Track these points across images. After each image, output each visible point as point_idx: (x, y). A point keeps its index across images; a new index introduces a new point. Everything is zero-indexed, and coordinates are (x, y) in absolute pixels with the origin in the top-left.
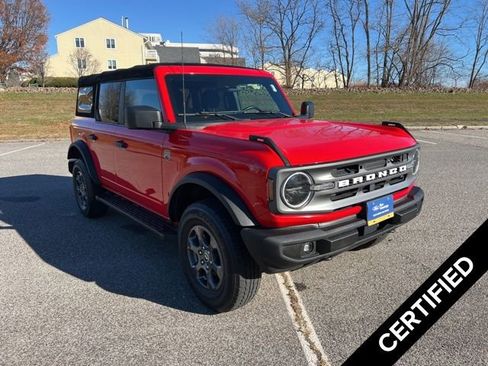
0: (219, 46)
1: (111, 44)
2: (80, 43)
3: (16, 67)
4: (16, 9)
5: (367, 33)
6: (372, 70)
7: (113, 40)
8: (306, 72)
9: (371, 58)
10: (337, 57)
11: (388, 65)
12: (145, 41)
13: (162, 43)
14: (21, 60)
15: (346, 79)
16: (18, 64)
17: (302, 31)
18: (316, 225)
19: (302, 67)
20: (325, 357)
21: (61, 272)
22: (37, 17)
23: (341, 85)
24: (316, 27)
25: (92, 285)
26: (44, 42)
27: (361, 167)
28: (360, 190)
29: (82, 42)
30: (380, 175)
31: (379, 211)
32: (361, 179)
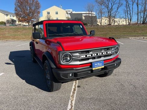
0: (88, 12)
1: (57, 13)
2: (48, 13)
3: (32, 20)
4: (32, 4)
5: (138, 6)
6: (139, 18)
7: (57, 12)
8: (116, 20)
9: (139, 15)
10: (127, 14)
11: (145, 16)
12: (66, 12)
13: (71, 12)
14: (33, 18)
15: (129, 21)
16: (33, 20)
17: (115, 7)
18: (74, 68)
19: (114, 18)
20: (73, 108)
21: (18, 77)
22: (38, 6)
23: (128, 23)
24: (120, 5)
25: (24, 81)
26: (39, 13)
27: (91, 52)
28: (91, 59)
29: (49, 13)
30: (99, 54)
31: (97, 65)
32: (90, 55)
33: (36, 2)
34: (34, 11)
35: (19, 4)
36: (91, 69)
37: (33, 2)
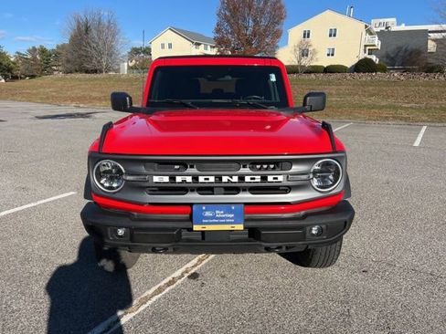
1: (333, 34)
2: (307, 35)
7: (335, 30)
12: (367, 27)
13: (388, 28)
26: (278, 37)
27: (192, 167)
28: (192, 190)
29: (309, 34)
30: (225, 179)
31: (214, 217)
32: (189, 179)
33: (275, 4)
34: (265, 31)
35: (228, 13)
36: (187, 224)
37: (266, 3)
